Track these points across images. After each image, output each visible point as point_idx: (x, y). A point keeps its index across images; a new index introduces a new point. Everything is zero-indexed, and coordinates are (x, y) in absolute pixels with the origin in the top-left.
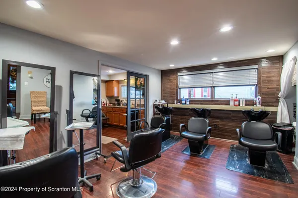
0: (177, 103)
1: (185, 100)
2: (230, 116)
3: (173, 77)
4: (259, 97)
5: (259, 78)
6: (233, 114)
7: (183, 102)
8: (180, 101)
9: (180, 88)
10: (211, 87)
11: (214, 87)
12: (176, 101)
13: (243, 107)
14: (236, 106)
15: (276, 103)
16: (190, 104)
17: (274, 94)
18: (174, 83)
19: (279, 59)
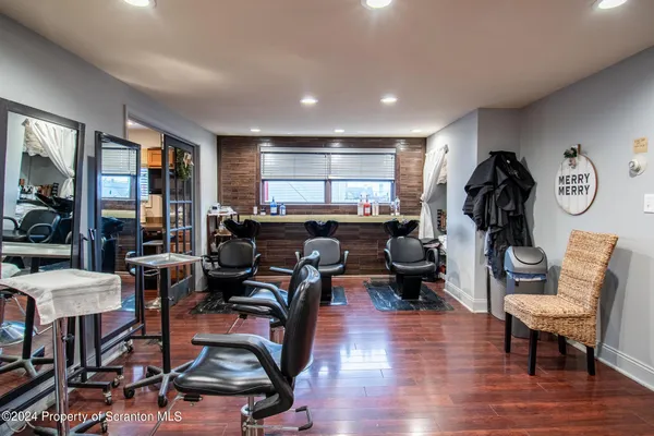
0: (259, 213)
1: (278, 207)
2: (357, 233)
3: (247, 154)
4: (398, 200)
5: (397, 170)
6: (361, 230)
7: (274, 210)
8: (267, 209)
9: (263, 181)
10: (325, 181)
11: (330, 180)
12: (255, 209)
13: (377, 217)
14: (367, 215)
15: (417, 209)
16: (287, 214)
17: (414, 196)
18: (251, 167)
19: (423, 142)
